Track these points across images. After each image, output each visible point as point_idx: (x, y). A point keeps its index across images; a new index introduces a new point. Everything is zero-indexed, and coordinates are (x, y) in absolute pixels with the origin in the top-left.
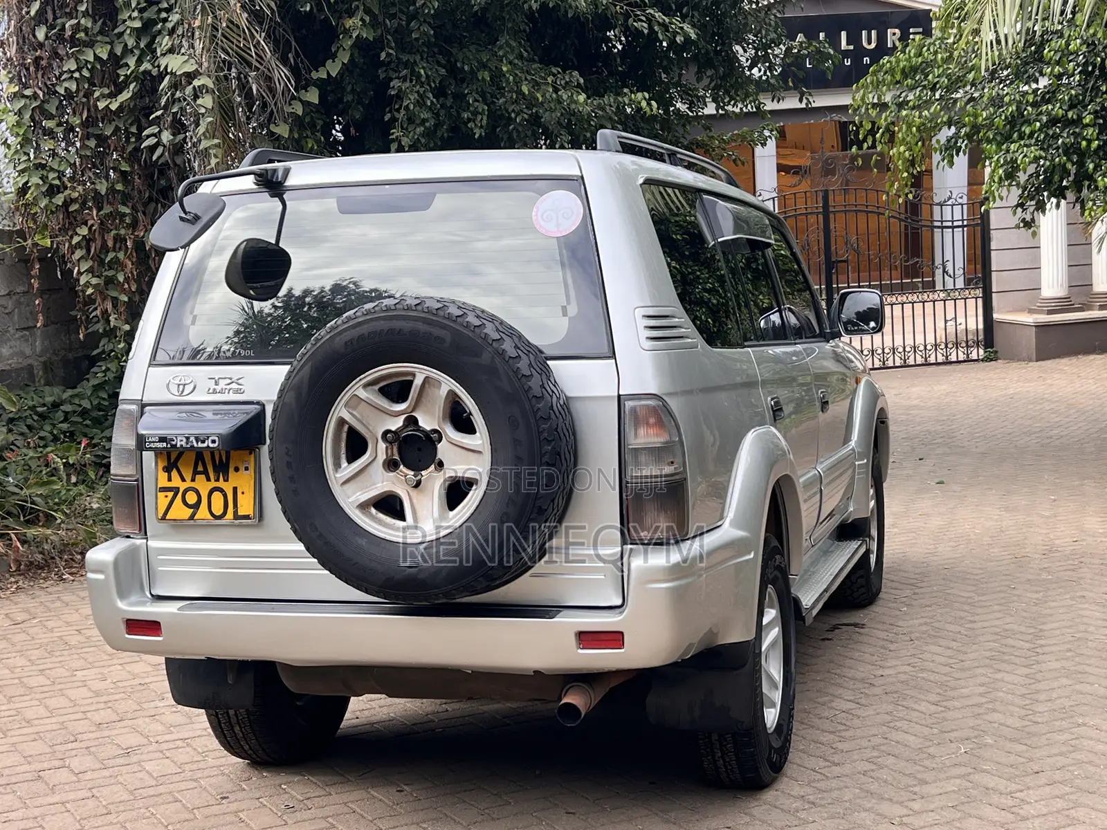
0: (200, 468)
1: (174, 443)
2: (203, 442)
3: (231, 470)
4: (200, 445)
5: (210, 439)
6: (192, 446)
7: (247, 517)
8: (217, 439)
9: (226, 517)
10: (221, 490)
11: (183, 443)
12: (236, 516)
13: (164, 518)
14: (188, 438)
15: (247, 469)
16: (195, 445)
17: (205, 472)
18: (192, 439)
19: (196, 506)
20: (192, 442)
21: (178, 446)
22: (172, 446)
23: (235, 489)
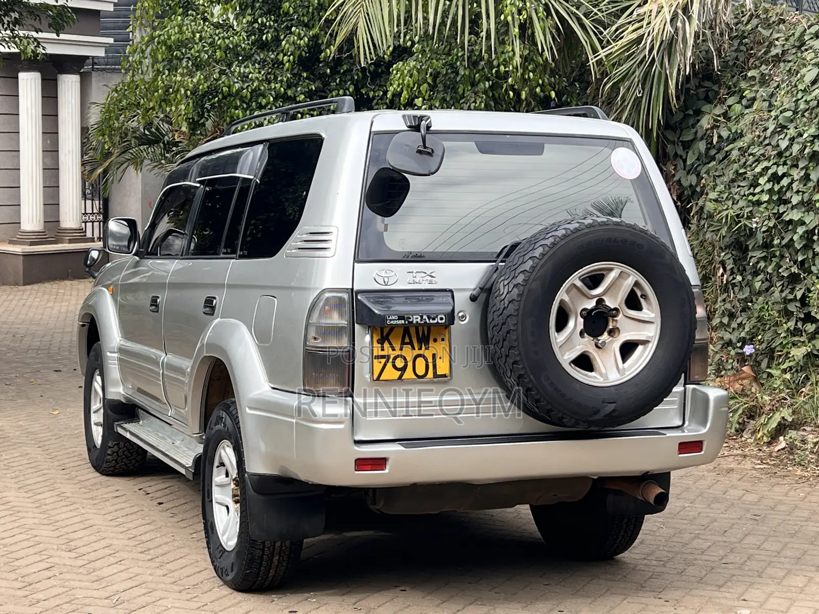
0: (407, 340)
1: (411, 320)
2: (434, 319)
3: (431, 341)
4: (431, 321)
5: (439, 317)
6: (426, 322)
7: (445, 376)
8: (444, 317)
9: (427, 377)
10: (424, 357)
11: (419, 320)
12: (435, 375)
13: (378, 379)
14: (422, 317)
15: (443, 340)
16: (428, 322)
17: (411, 343)
18: (425, 317)
19: (403, 369)
20: (425, 319)
21: (414, 322)
22: (409, 322)
23: (434, 356)
